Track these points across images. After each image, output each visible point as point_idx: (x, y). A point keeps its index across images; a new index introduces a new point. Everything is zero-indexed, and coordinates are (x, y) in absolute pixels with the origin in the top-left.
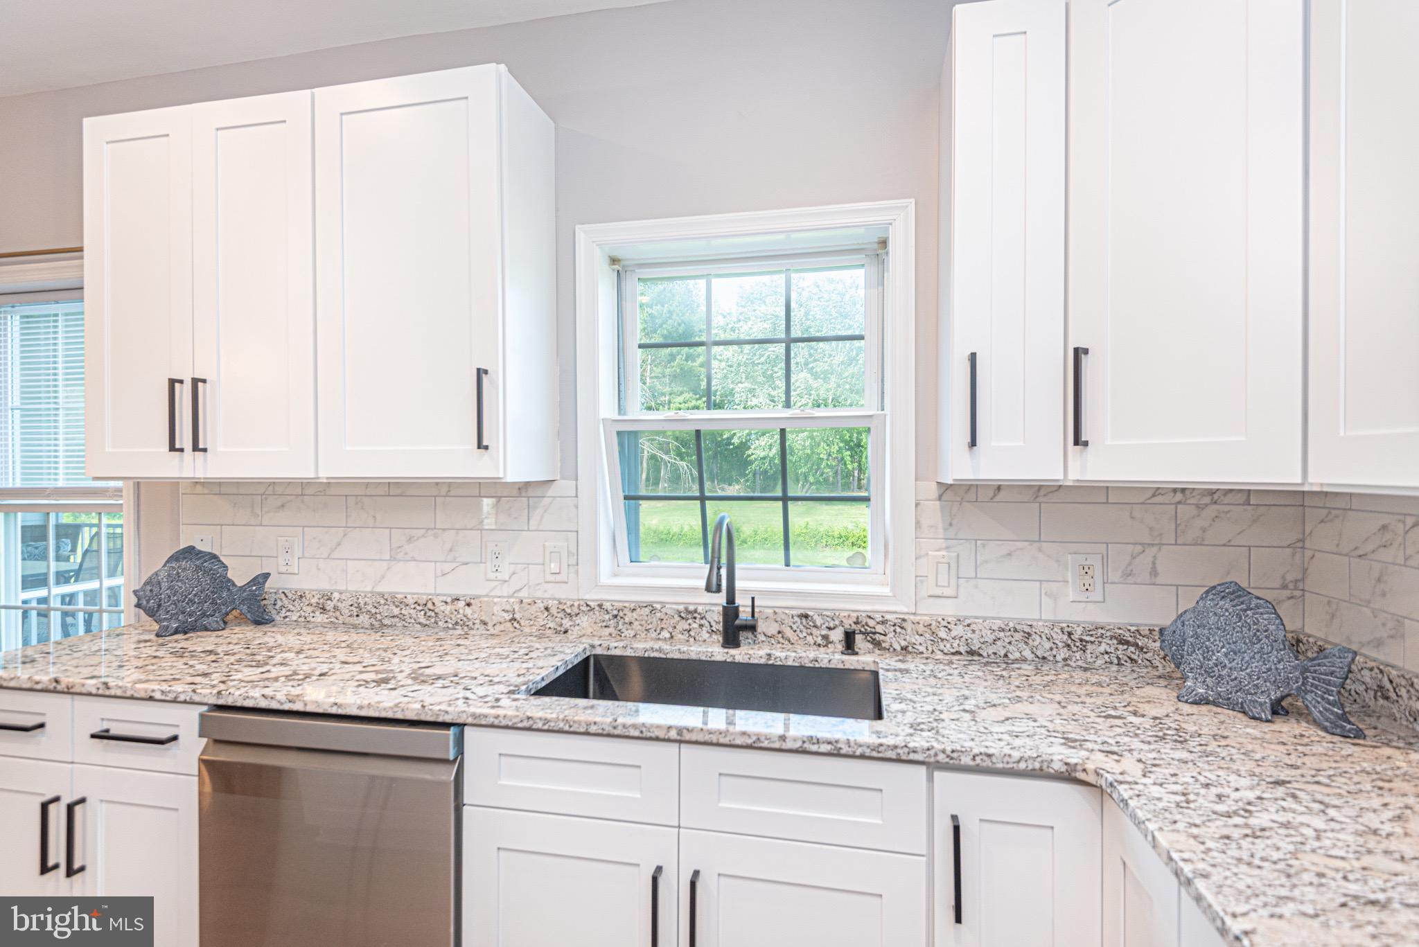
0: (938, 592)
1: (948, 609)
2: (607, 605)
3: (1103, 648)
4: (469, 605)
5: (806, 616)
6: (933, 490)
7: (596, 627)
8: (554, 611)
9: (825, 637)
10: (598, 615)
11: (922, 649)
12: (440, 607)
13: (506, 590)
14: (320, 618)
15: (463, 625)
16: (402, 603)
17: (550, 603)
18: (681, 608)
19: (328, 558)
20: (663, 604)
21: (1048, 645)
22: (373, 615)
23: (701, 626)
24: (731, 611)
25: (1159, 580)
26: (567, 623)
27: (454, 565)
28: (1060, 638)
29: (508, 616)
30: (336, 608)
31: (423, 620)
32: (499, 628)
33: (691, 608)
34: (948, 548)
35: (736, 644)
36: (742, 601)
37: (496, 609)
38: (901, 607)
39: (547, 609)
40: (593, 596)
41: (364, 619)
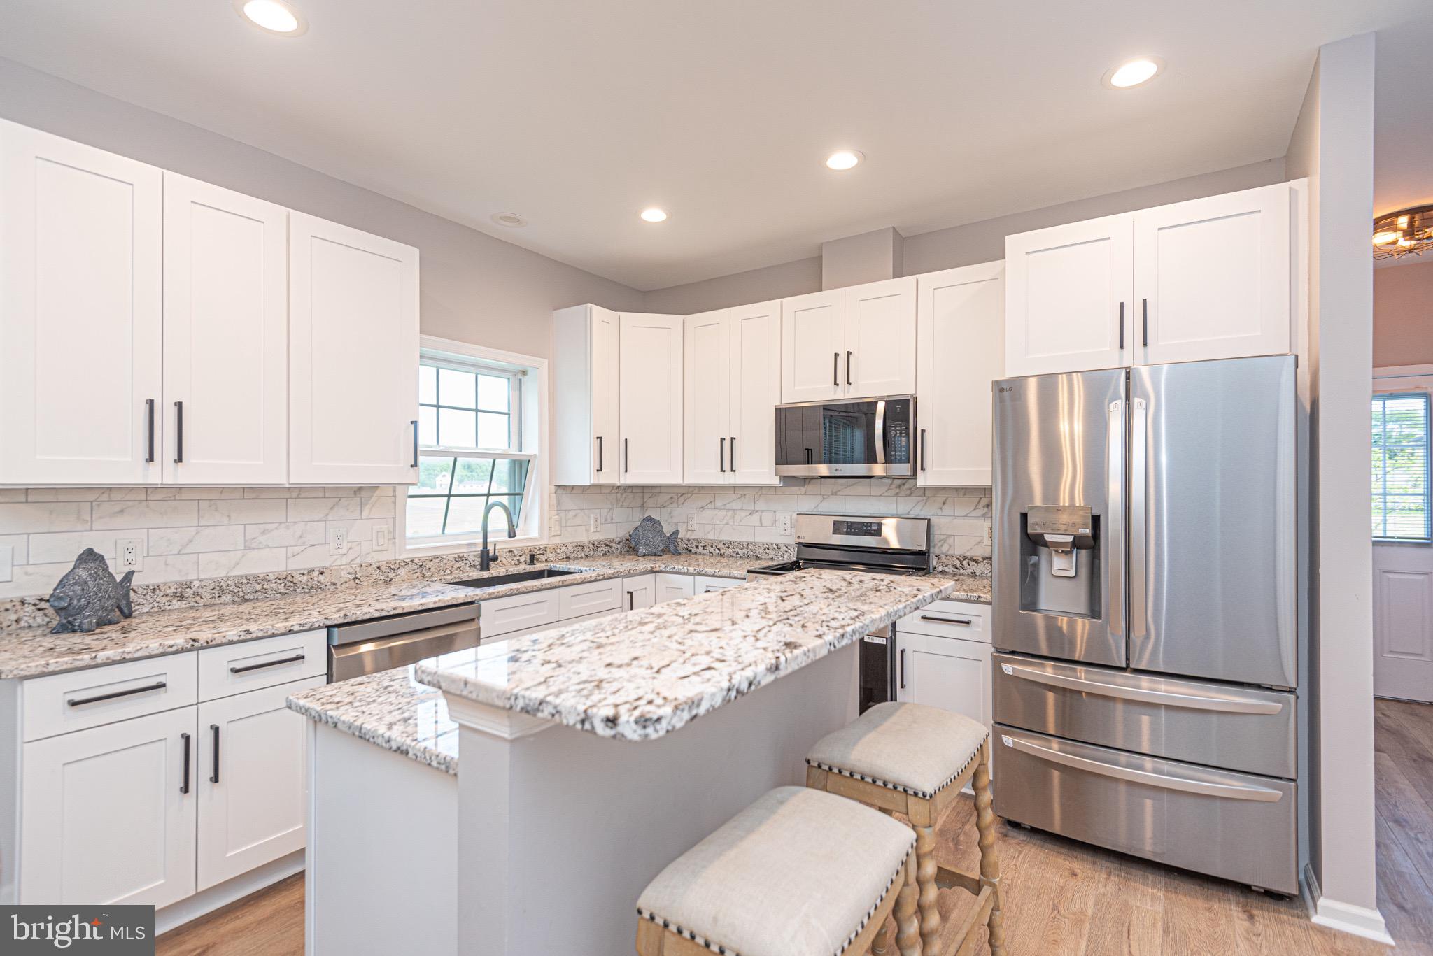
0: (555, 534)
1: (557, 541)
2: (416, 561)
3: (602, 548)
4: (322, 573)
5: (511, 551)
6: (553, 489)
7: (409, 574)
8: (383, 568)
9: (518, 560)
10: (411, 567)
11: (552, 559)
12: (298, 578)
13: (344, 560)
14: (176, 604)
15: (319, 587)
16: (265, 580)
17: (381, 564)
18: (456, 556)
19: (179, 554)
20: (447, 556)
21: (588, 550)
22: (234, 594)
23: (466, 564)
24: (485, 552)
25: (613, 521)
26: (391, 575)
27: (304, 547)
28: (591, 546)
29: (351, 577)
30: (195, 594)
31: (283, 590)
32: (345, 585)
33: (461, 555)
34: (557, 514)
35: (488, 569)
36: (491, 547)
37: (343, 573)
38: (544, 542)
39: (379, 568)
40: (404, 556)
41: (227, 598)
